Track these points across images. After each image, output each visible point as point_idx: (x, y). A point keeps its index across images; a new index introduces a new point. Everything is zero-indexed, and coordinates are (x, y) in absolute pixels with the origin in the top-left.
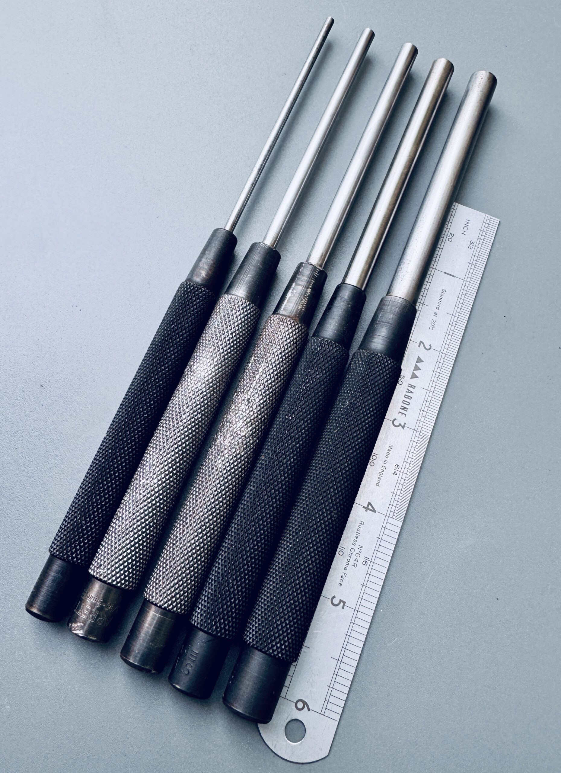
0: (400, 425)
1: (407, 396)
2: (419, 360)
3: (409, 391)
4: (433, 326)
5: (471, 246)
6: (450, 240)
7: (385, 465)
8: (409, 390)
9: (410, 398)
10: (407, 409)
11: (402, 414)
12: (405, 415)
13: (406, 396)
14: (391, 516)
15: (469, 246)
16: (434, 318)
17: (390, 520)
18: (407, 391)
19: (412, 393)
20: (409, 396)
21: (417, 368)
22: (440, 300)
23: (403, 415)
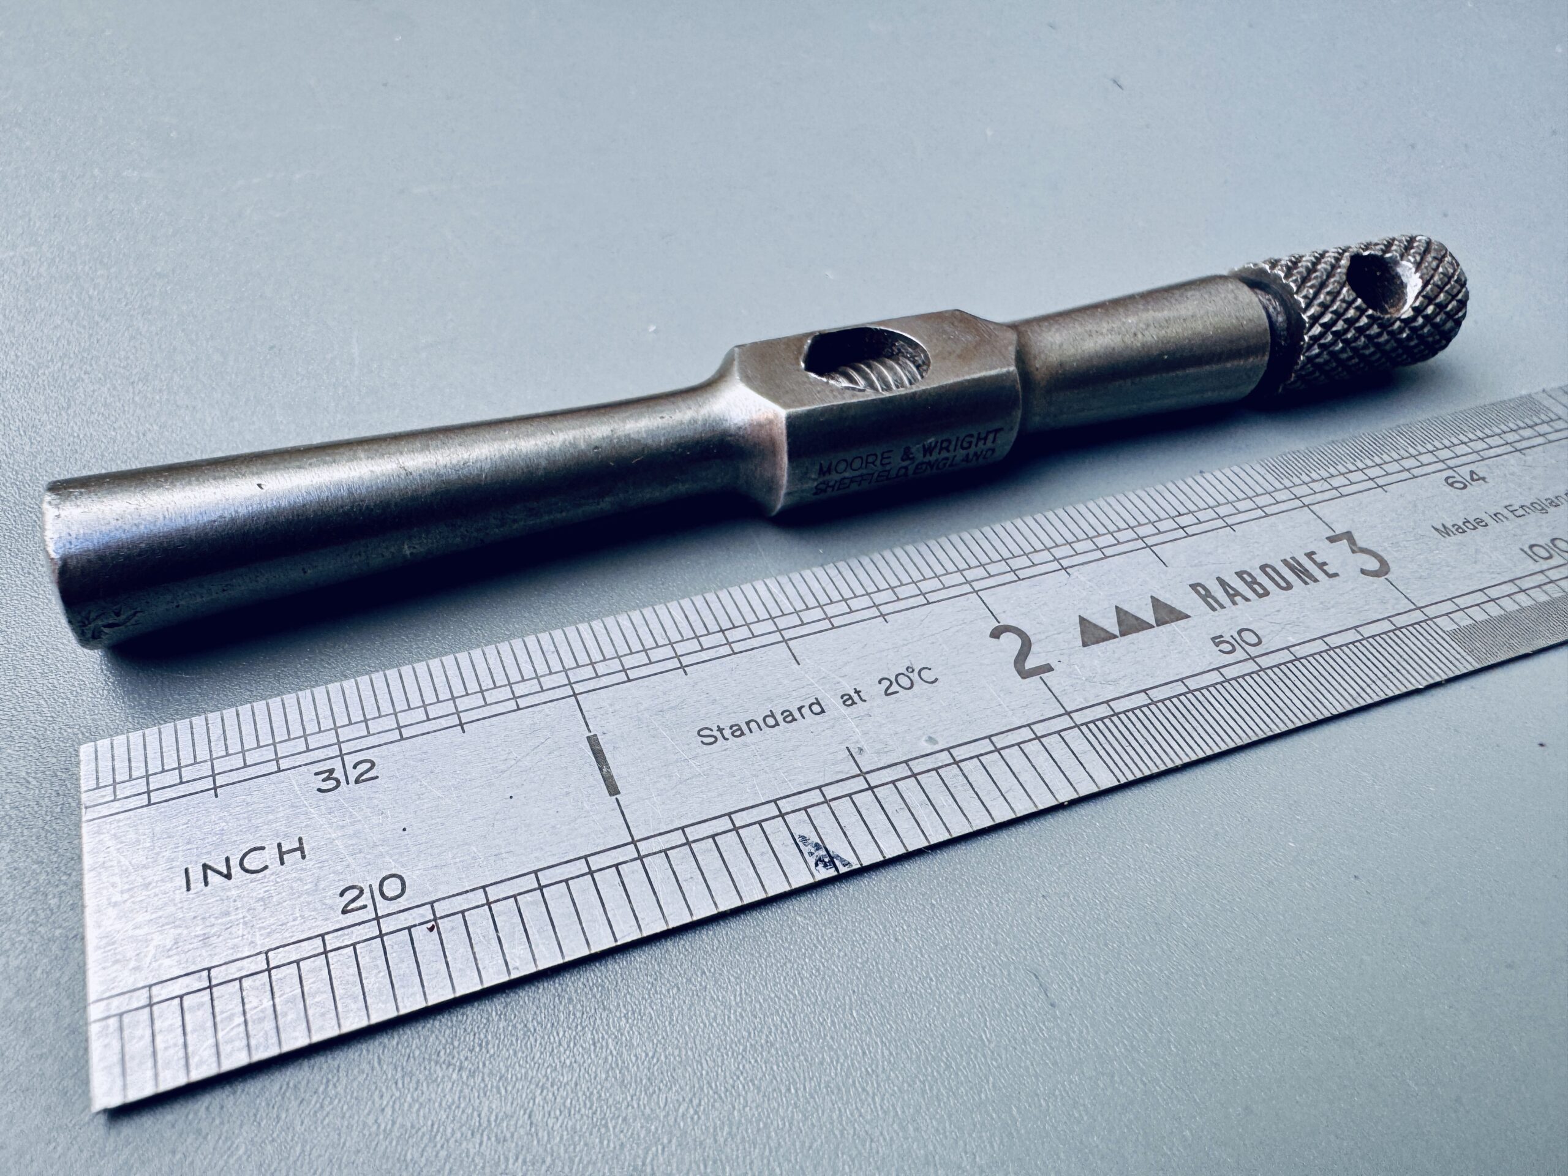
0: (1355, 548)
1: (1254, 591)
2: (1091, 634)
3: (1233, 595)
4: (915, 676)
5: (353, 775)
6: (392, 888)
7: (1505, 512)
8: (1231, 597)
9: (1249, 579)
10: (1285, 561)
11: (1321, 566)
12: (1310, 555)
13: (1261, 591)
15: (357, 782)
16: (873, 690)
18: (1238, 599)
19: (1222, 582)
20: (1249, 585)
21: (1129, 624)
22: (771, 720)
23: (1319, 559)
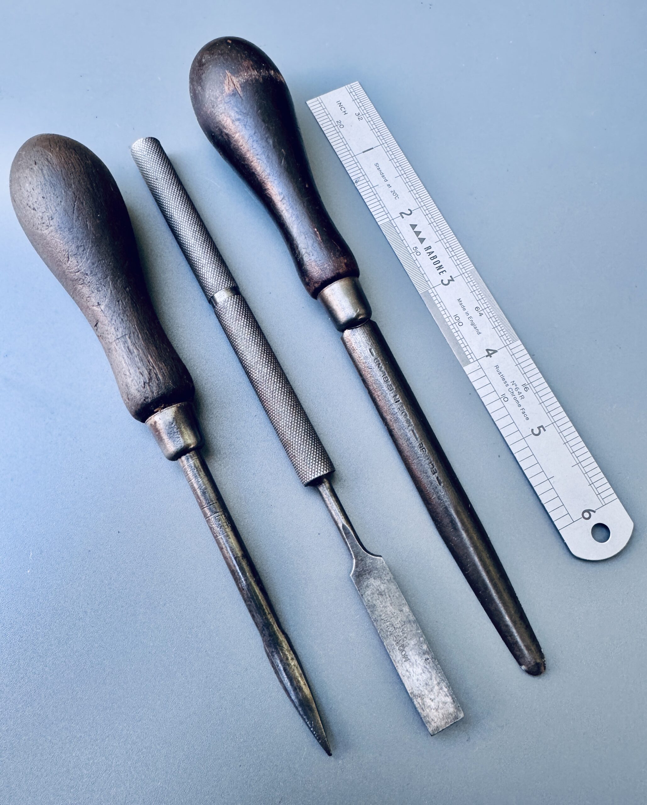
0: (449, 281)
2: (413, 226)
4: (396, 196)
5: (360, 117)
6: (342, 126)
7: (469, 316)
8: (429, 253)
9: (435, 257)
10: (442, 265)
11: (442, 272)
12: (445, 271)
13: (432, 259)
14: (508, 343)
15: (358, 119)
16: (392, 189)
17: (511, 346)
19: (433, 252)
21: (418, 233)
22: (382, 174)
